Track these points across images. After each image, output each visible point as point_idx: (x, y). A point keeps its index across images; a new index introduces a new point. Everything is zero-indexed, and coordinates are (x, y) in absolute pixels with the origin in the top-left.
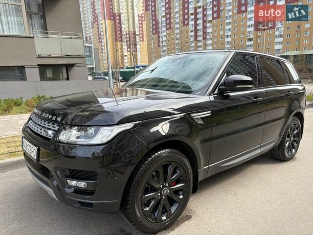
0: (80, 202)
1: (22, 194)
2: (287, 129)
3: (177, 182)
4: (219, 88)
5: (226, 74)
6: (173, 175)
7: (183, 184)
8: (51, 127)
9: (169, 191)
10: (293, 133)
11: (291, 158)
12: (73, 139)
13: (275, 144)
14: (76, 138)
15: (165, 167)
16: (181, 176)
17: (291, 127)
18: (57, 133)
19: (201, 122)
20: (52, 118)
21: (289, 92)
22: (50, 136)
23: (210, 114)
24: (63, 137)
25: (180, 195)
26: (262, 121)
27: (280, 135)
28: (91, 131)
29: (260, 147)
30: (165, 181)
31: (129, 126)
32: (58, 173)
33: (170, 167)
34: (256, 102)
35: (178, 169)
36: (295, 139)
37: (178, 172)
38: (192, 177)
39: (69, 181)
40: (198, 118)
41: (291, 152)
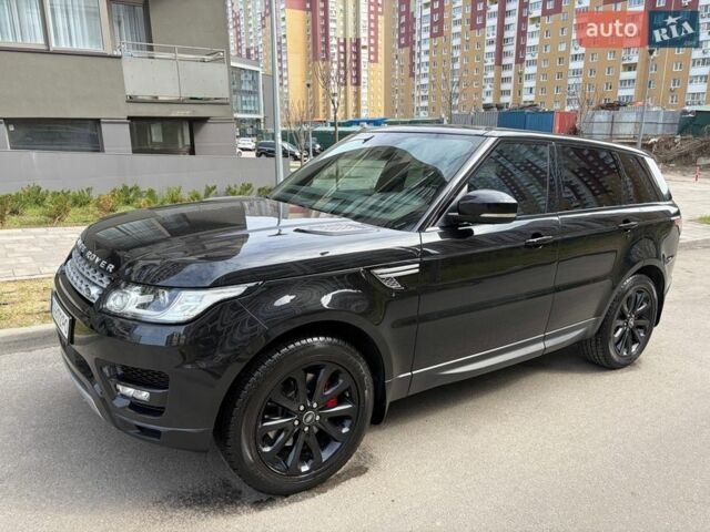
0: (139, 428)
1: (55, 399)
2: (618, 300)
3: (340, 400)
4: (447, 215)
5: (466, 186)
6: (328, 387)
7: (349, 406)
8: (96, 282)
9: (318, 418)
10: (634, 309)
11: (629, 362)
12: (131, 309)
13: (586, 332)
14: (137, 307)
15: (315, 370)
16: (347, 390)
17: (629, 299)
18: (104, 296)
19: (396, 286)
20: (99, 263)
21: (626, 221)
22: (93, 298)
23: (417, 270)
24: (114, 303)
25: (344, 426)
26: (550, 285)
27: (598, 314)
28: (165, 296)
29: (544, 339)
30: (310, 397)
31: (235, 291)
32: (105, 370)
33: (323, 370)
34: (536, 245)
35: (341, 376)
36: (641, 322)
37: (341, 381)
38: (372, 394)
39: (120, 387)
40: (388, 278)
41: (629, 351)
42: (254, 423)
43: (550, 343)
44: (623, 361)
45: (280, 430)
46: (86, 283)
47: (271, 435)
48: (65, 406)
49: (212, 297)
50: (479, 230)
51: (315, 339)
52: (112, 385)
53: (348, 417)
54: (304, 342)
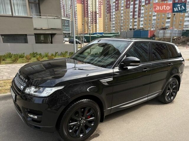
1: (13, 114)
2: (168, 85)
3: (91, 116)
4: (120, 64)
5: (126, 56)
6: (88, 113)
7: (94, 118)
8: (23, 84)
9: (85, 121)
10: (172, 87)
11: (171, 102)
12: (32, 92)
13: (159, 94)
14: (34, 92)
15: (84, 108)
16: (93, 113)
17: (171, 84)
18: (25, 89)
19: (106, 84)
20: (23, 79)
21: (170, 63)
22: (21, 89)
24: (27, 91)
25: (92, 123)
26: (149, 82)
27: (162, 89)
28: (41, 89)
29: (147, 97)
30: (83, 116)
31: (61, 87)
33: (86, 108)
34: (145, 71)
35: (91, 110)
36: (174, 91)
37: (91, 111)
38: (100, 114)
39: (29, 115)
40: (104, 82)
41: (171, 98)
42: (67, 124)
43: (149, 98)
44: (169, 101)
45: (74, 125)
46: (20, 84)
47: (72, 127)
48: (16, 117)
49: (54, 89)
50: (129, 68)
51: (84, 100)
52: (27, 114)
53: (93, 121)
54: (81, 101)
